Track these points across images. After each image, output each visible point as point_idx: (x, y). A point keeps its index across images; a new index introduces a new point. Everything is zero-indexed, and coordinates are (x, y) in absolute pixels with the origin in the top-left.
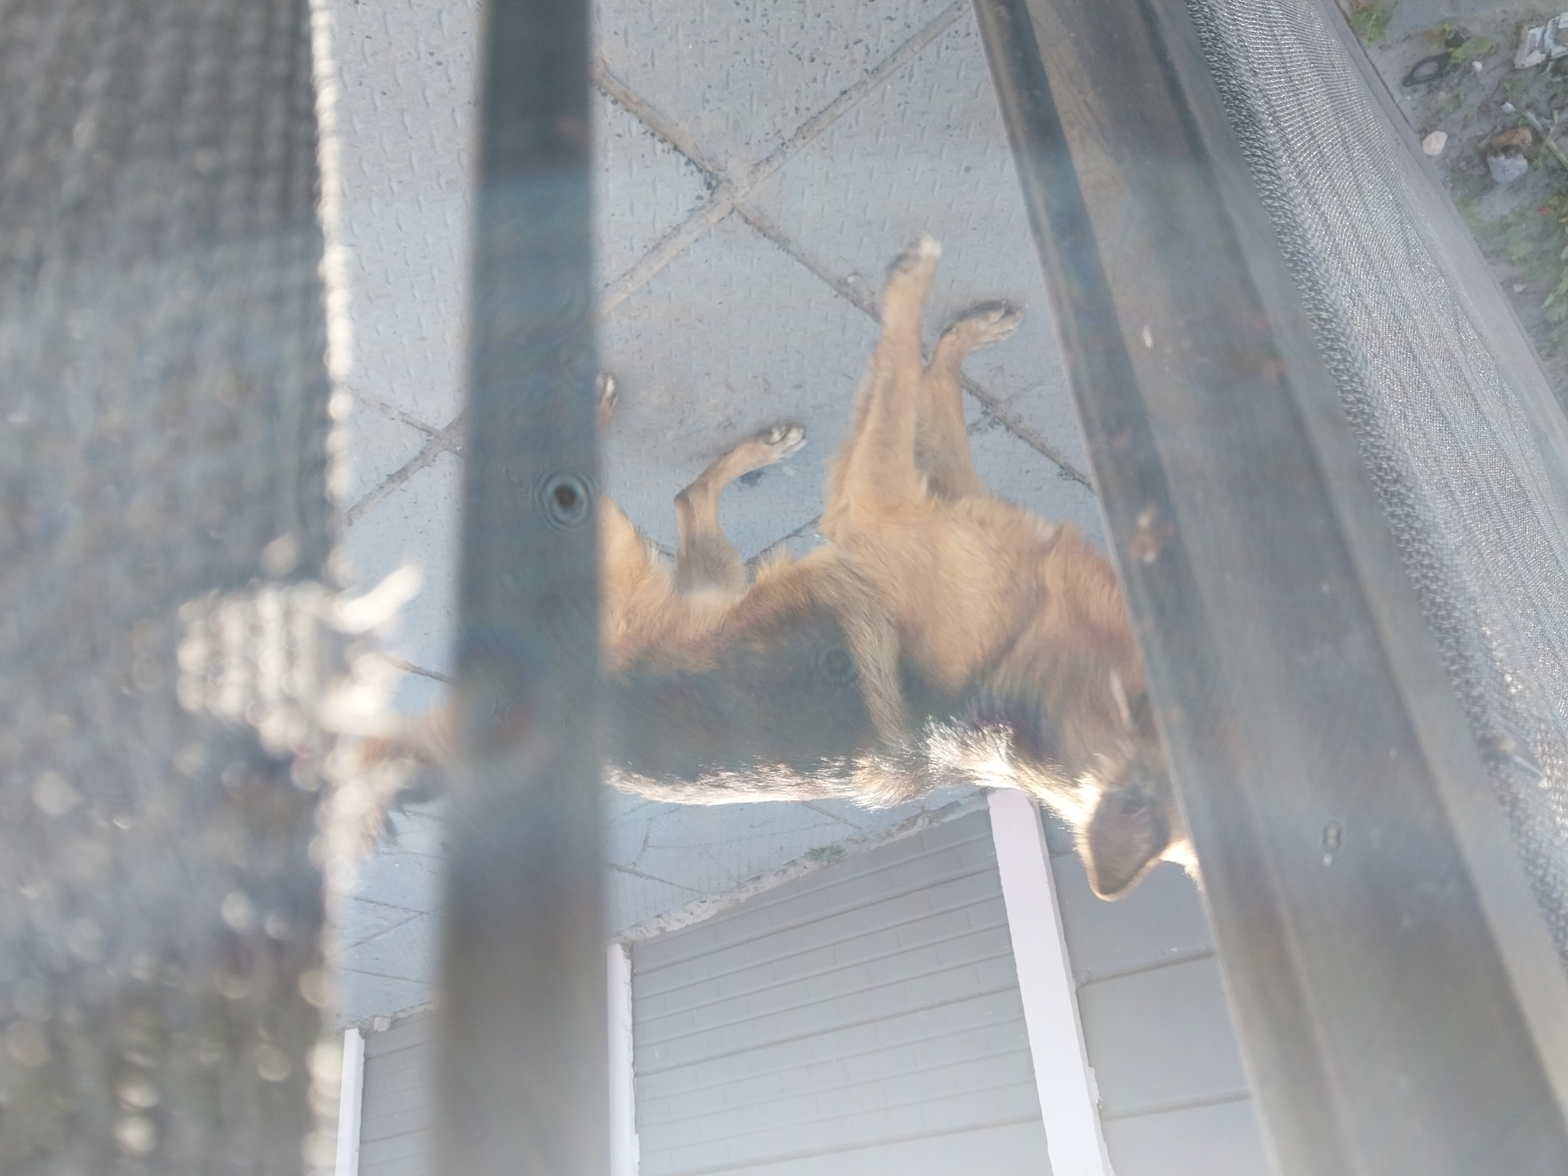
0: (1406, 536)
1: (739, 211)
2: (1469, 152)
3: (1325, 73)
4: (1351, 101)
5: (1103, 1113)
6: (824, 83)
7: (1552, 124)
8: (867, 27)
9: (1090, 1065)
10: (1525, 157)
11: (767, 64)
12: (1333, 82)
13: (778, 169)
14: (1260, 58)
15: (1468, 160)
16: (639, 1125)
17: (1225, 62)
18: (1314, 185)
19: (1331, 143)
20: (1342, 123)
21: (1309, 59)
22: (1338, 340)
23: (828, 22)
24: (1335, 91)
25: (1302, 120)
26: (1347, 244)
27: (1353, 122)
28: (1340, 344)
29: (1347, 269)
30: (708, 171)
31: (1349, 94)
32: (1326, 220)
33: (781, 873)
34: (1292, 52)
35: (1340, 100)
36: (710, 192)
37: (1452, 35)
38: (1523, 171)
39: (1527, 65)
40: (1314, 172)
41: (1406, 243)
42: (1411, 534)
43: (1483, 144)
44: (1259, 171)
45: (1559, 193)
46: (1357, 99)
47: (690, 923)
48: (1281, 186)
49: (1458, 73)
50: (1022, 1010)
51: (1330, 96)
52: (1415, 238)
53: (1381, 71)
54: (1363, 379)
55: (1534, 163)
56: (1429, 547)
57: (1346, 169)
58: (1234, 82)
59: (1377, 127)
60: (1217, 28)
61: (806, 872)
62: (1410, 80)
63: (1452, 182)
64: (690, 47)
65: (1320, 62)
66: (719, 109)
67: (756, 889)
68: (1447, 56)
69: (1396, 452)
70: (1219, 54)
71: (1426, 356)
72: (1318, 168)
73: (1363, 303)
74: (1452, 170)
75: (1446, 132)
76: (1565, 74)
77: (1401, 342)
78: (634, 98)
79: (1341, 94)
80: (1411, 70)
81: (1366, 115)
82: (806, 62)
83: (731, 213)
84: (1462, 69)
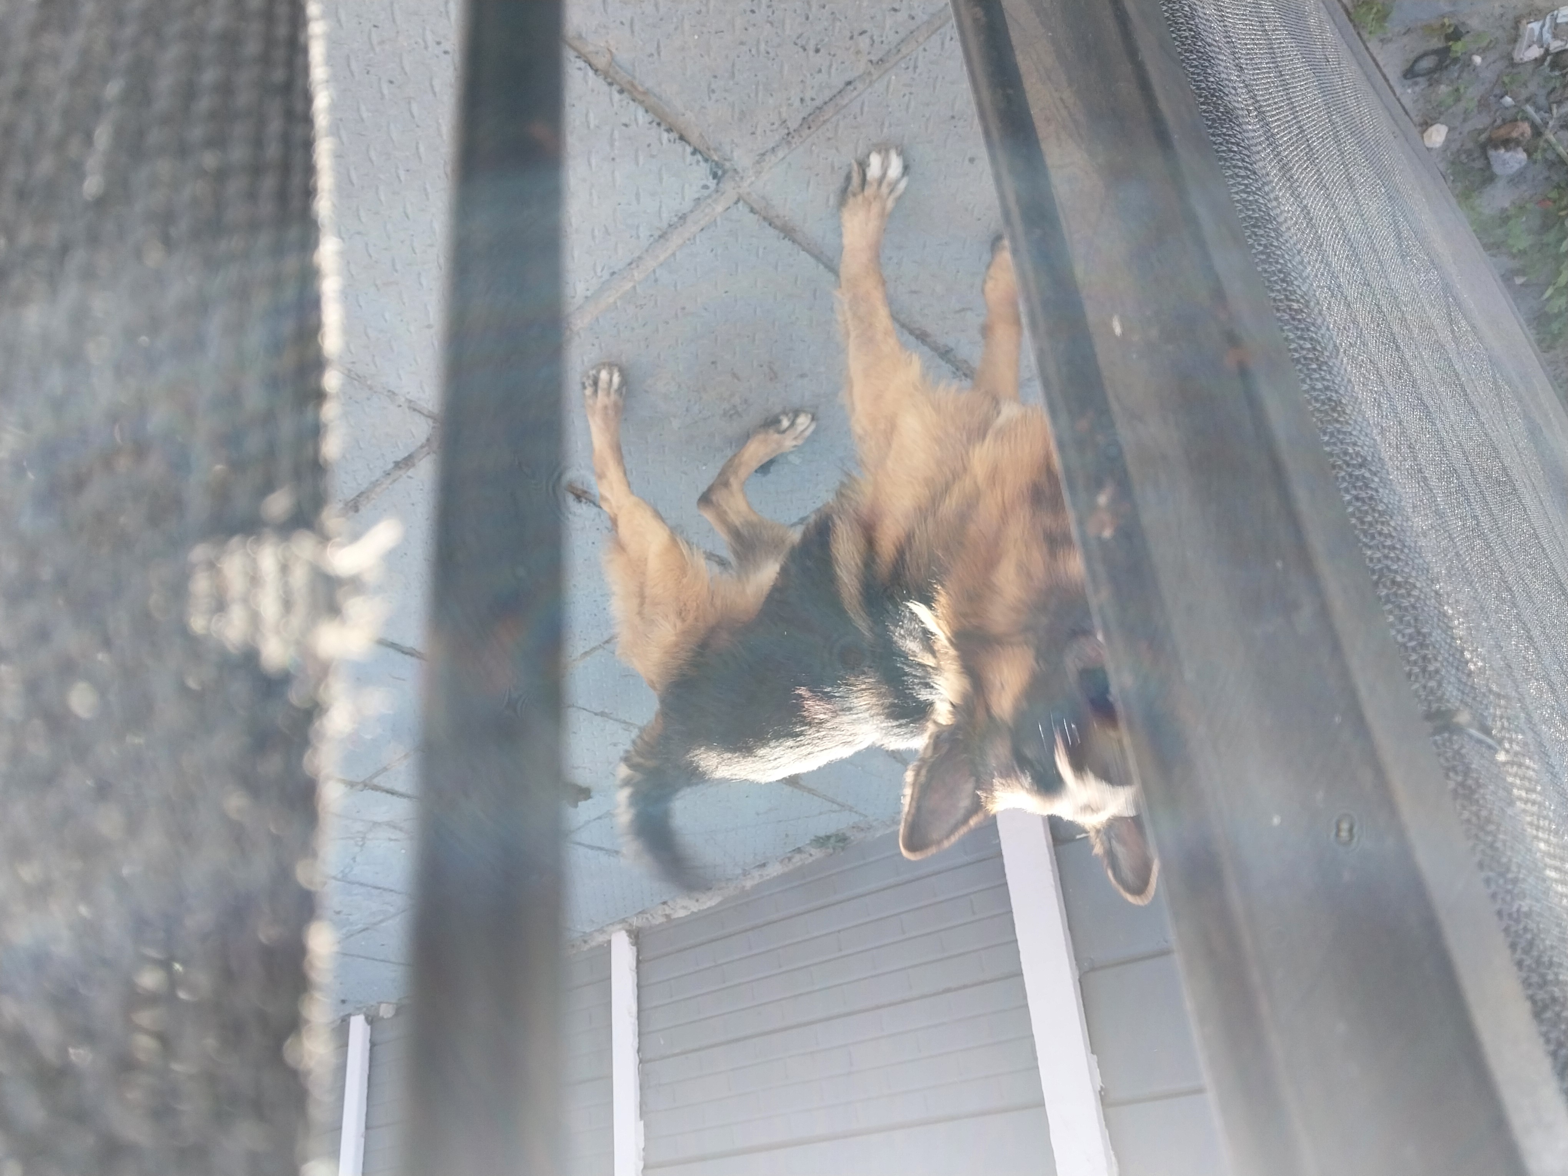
0: (1369, 518)
1: (745, 202)
2: (1470, 145)
3: (1317, 67)
4: (1344, 95)
5: (1105, 1099)
6: (829, 73)
7: (1551, 118)
8: (872, 18)
9: (1093, 1052)
10: (1525, 150)
11: (772, 55)
12: (1325, 76)
13: (784, 158)
14: (1248, 54)
15: (1469, 153)
16: (644, 1110)
17: (1204, 60)
18: (1299, 178)
19: (1322, 137)
20: (1334, 117)
21: (1301, 54)
22: (1308, 330)
23: (833, 13)
24: (1327, 85)
25: (1291, 114)
26: (1332, 236)
27: (1346, 116)
28: (1310, 333)
29: (1327, 261)
30: (713, 161)
31: (1343, 87)
32: (1308, 213)
33: (787, 860)
34: (1284, 47)
35: (1332, 94)
36: (715, 181)
37: (1452, 29)
38: (1523, 163)
39: (1526, 59)
40: (1301, 166)
41: (1398, 236)
42: (1374, 517)
43: (1483, 137)
44: (1235, 166)
45: (1558, 187)
46: (1352, 92)
47: (695, 910)
48: (1257, 180)
49: (1458, 66)
50: (1025, 997)
51: (1322, 90)
52: (1408, 230)
53: (1381, 64)
54: (1331, 367)
55: (1534, 157)
56: (1391, 529)
57: (1337, 163)
58: (1212, 79)
59: (1372, 120)
60: (1197, 26)
61: (810, 860)
62: (1410, 74)
63: (1453, 174)
64: (696, 37)
65: (1314, 56)
66: (725, 99)
67: (761, 876)
68: (1447, 50)
69: (1362, 438)
70: (1198, 51)
71: (1413, 347)
72: (1305, 162)
73: (1342, 294)
74: (1453, 163)
75: (1447, 125)
76: (1564, 68)
77: (1384, 332)
78: (640, 89)
79: (1334, 88)
80: (1411, 63)
81: (1361, 109)
82: (811, 53)
83: (736, 203)
84: (1461, 62)
